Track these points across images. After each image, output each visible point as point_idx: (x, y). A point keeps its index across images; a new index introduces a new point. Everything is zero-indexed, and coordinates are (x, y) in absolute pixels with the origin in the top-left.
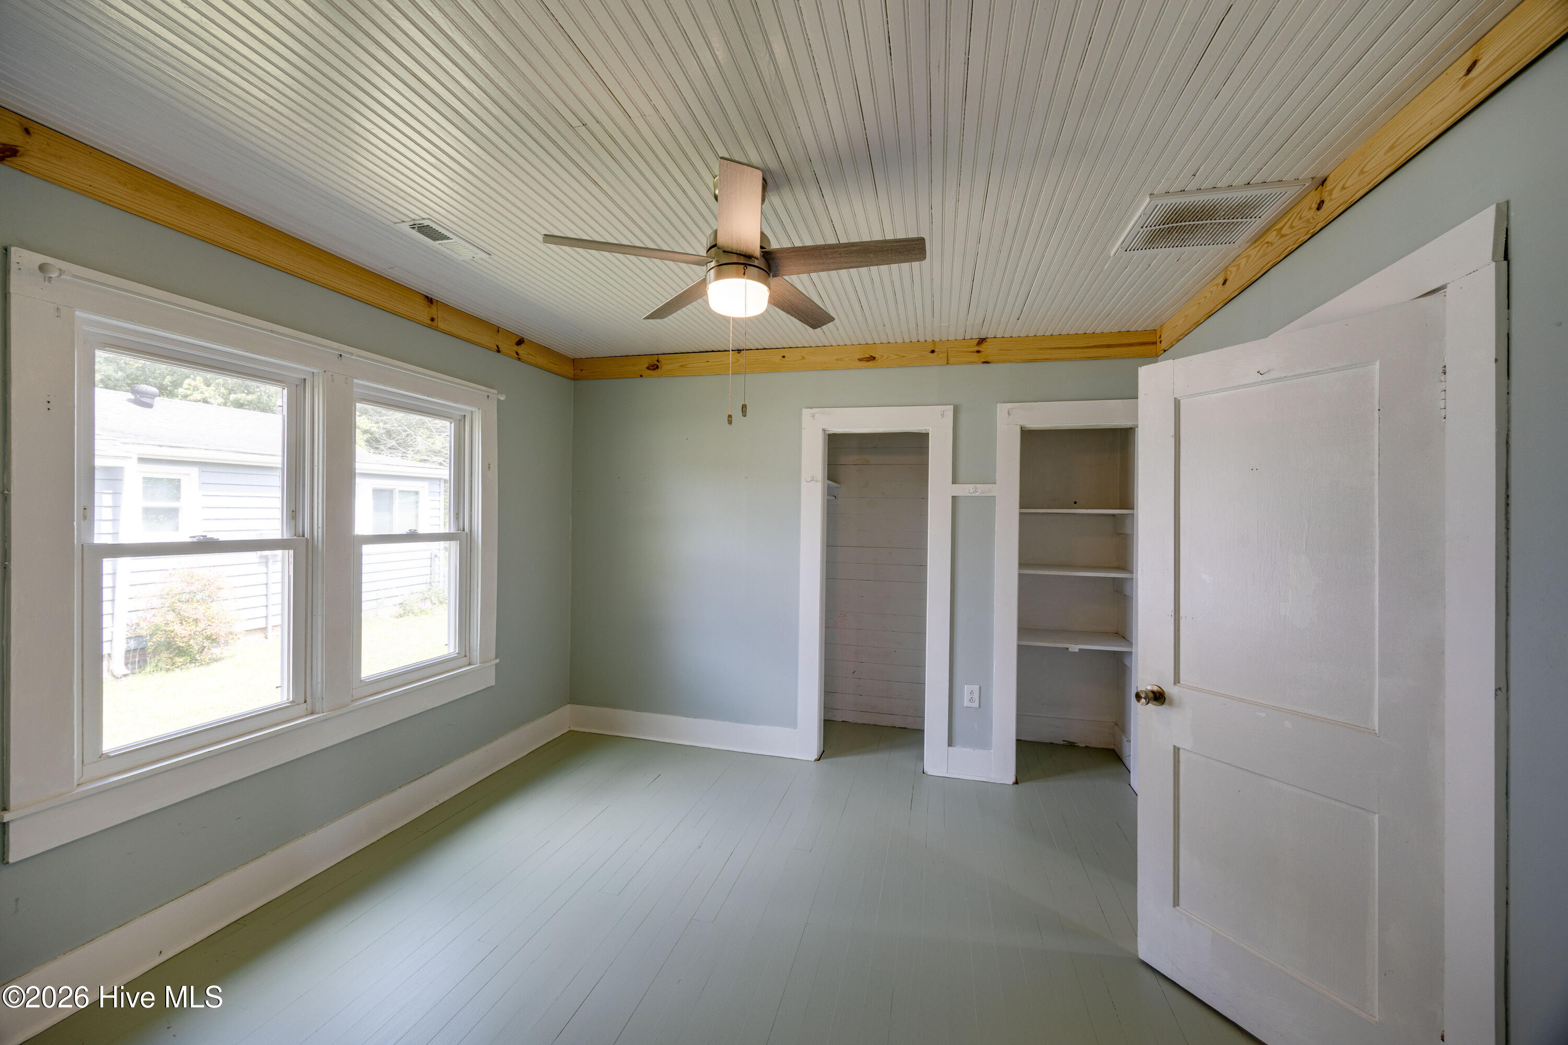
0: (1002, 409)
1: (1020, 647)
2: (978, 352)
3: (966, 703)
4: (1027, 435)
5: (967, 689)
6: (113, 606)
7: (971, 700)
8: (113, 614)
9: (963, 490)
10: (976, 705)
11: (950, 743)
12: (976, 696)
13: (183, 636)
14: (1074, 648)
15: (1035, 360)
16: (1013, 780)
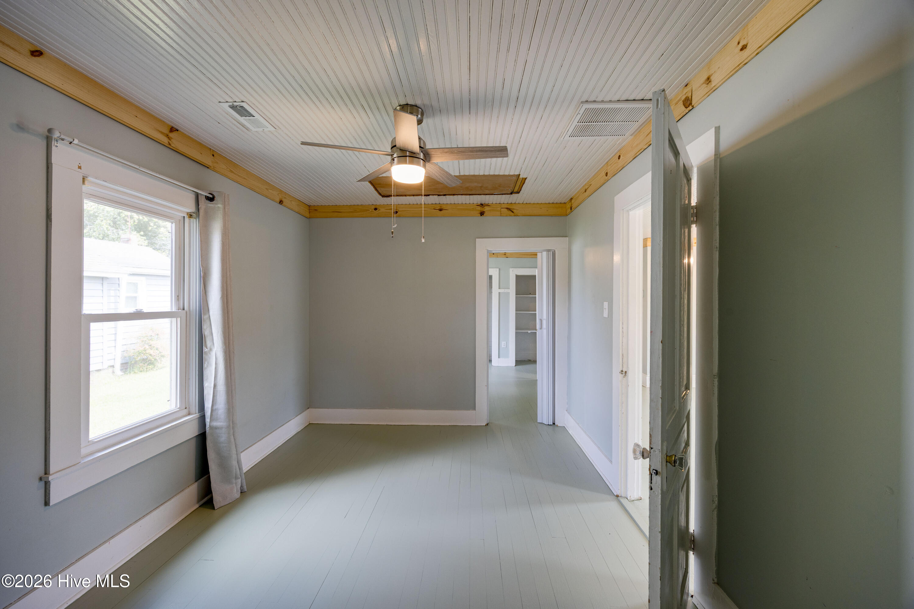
0: (511, 270)
1: (516, 332)
2: (505, 255)
3: (503, 346)
4: (518, 277)
5: (503, 343)
6: (115, 343)
7: (504, 346)
8: (115, 346)
9: (502, 291)
10: (505, 347)
11: (499, 358)
12: (505, 344)
13: (154, 355)
14: (529, 332)
15: (519, 257)
16: (515, 365)
